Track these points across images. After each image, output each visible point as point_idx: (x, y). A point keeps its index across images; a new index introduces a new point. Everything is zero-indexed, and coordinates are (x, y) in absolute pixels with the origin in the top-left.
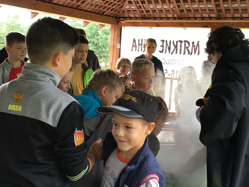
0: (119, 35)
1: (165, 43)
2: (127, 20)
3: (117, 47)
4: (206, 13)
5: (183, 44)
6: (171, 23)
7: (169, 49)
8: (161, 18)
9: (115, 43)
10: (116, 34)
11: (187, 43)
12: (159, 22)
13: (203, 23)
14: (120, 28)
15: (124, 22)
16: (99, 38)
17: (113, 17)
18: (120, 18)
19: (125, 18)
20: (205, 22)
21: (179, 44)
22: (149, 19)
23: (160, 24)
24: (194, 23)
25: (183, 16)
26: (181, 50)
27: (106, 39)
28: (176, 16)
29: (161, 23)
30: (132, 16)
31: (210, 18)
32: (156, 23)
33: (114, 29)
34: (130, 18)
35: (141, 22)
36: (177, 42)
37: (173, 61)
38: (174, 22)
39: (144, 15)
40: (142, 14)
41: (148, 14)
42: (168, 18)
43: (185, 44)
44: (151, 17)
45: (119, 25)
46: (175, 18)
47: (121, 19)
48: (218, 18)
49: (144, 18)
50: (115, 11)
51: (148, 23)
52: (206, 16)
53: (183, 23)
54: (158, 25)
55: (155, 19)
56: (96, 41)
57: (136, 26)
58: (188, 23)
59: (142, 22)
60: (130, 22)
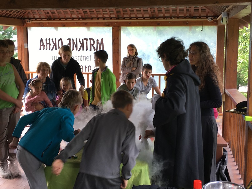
0: (25, 35)
1: (72, 41)
2: (33, 21)
3: (25, 47)
4: (107, 14)
5: (89, 41)
6: (76, 23)
7: (76, 46)
8: (67, 19)
9: (23, 43)
10: (23, 34)
11: (92, 41)
12: (65, 23)
13: (105, 22)
14: (26, 28)
15: (30, 23)
17: (18, 18)
18: (25, 19)
19: (30, 19)
20: (107, 22)
21: (85, 41)
22: (54, 19)
24: (97, 23)
25: (86, 17)
26: (87, 47)
28: (80, 16)
29: (67, 23)
30: (37, 16)
31: (111, 18)
32: (62, 23)
33: (20, 30)
34: (36, 19)
35: (47, 23)
36: (83, 40)
37: (81, 57)
38: (79, 22)
39: (50, 16)
40: (47, 15)
41: (53, 15)
42: (73, 19)
44: (56, 17)
45: (25, 26)
46: (79, 19)
47: (27, 20)
48: (118, 18)
49: (49, 18)
50: (20, 13)
51: (54, 23)
52: (107, 16)
53: (87, 23)
54: (64, 25)
55: (60, 19)
57: (43, 26)
58: (92, 23)
59: (49, 23)
60: (36, 23)
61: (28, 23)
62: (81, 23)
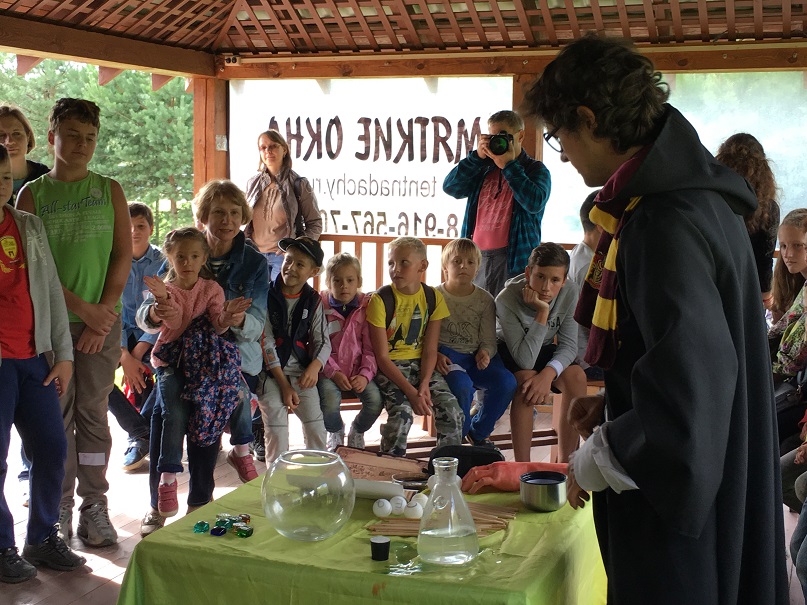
0: (221, 106)
1: (372, 127)
2: (245, 57)
3: (219, 149)
4: (495, 29)
5: (430, 127)
6: (389, 62)
7: (388, 146)
8: (357, 49)
9: (211, 133)
10: (211, 104)
11: (442, 127)
12: (351, 62)
13: (488, 59)
14: (223, 83)
15: (236, 64)
16: (147, 118)
17: (197, 48)
18: (220, 51)
19: (237, 52)
20: (496, 58)
21: (417, 128)
22: (316, 51)
23: (354, 68)
24: (461, 61)
25: (424, 41)
26: (423, 147)
27: (169, 121)
28: (402, 40)
29: (357, 64)
30: (259, 43)
31: (510, 45)
32: (339, 64)
33: (203, 88)
34: (256, 51)
35: (292, 64)
36: (410, 122)
37: (402, 183)
38: (398, 61)
39: (301, 40)
40: (292, 36)
41: (313, 35)
42: (378, 49)
43: (436, 130)
44: (322, 44)
45: (219, 77)
46: (399, 48)
47: (226, 56)
48: (534, 44)
49: (299, 48)
50: (204, 30)
51: (314, 65)
52: (496, 37)
53: (426, 61)
54: (346, 72)
55: (336, 50)
56: (137, 127)
57: (277, 76)
58: (443, 63)
59: (296, 64)
60: (257, 64)
61: (231, 64)
62: (406, 62)
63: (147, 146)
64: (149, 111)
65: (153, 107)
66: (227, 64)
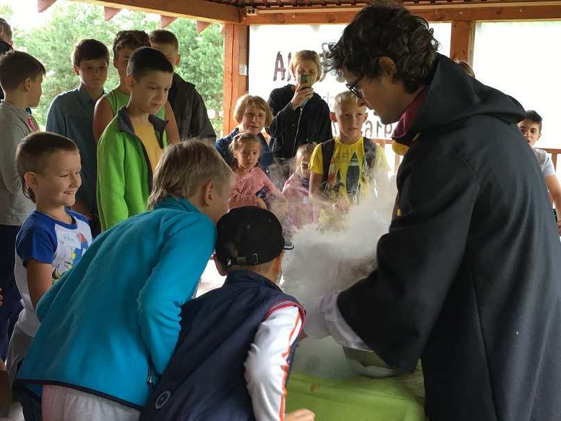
0: (243, 44)
2: (260, 9)
3: (241, 74)
8: (339, 3)
9: (236, 63)
10: (237, 43)
12: (335, 12)
13: (434, 11)
14: (246, 28)
15: (255, 14)
16: (200, 54)
18: (244, 5)
19: (255, 5)
20: (439, 10)
22: (310, 5)
23: (337, 17)
27: (215, 56)
29: (339, 14)
32: (327, 14)
33: (231, 32)
34: (269, 5)
35: (292, 14)
42: (354, 3)
45: (242, 23)
47: (248, 8)
49: (298, 3)
51: (309, 14)
54: (331, 20)
55: (325, 4)
56: (194, 60)
57: (283, 22)
59: (296, 14)
60: (269, 14)
61: (251, 14)
63: (201, 74)
64: (202, 49)
65: (204, 46)
66: (248, 14)
